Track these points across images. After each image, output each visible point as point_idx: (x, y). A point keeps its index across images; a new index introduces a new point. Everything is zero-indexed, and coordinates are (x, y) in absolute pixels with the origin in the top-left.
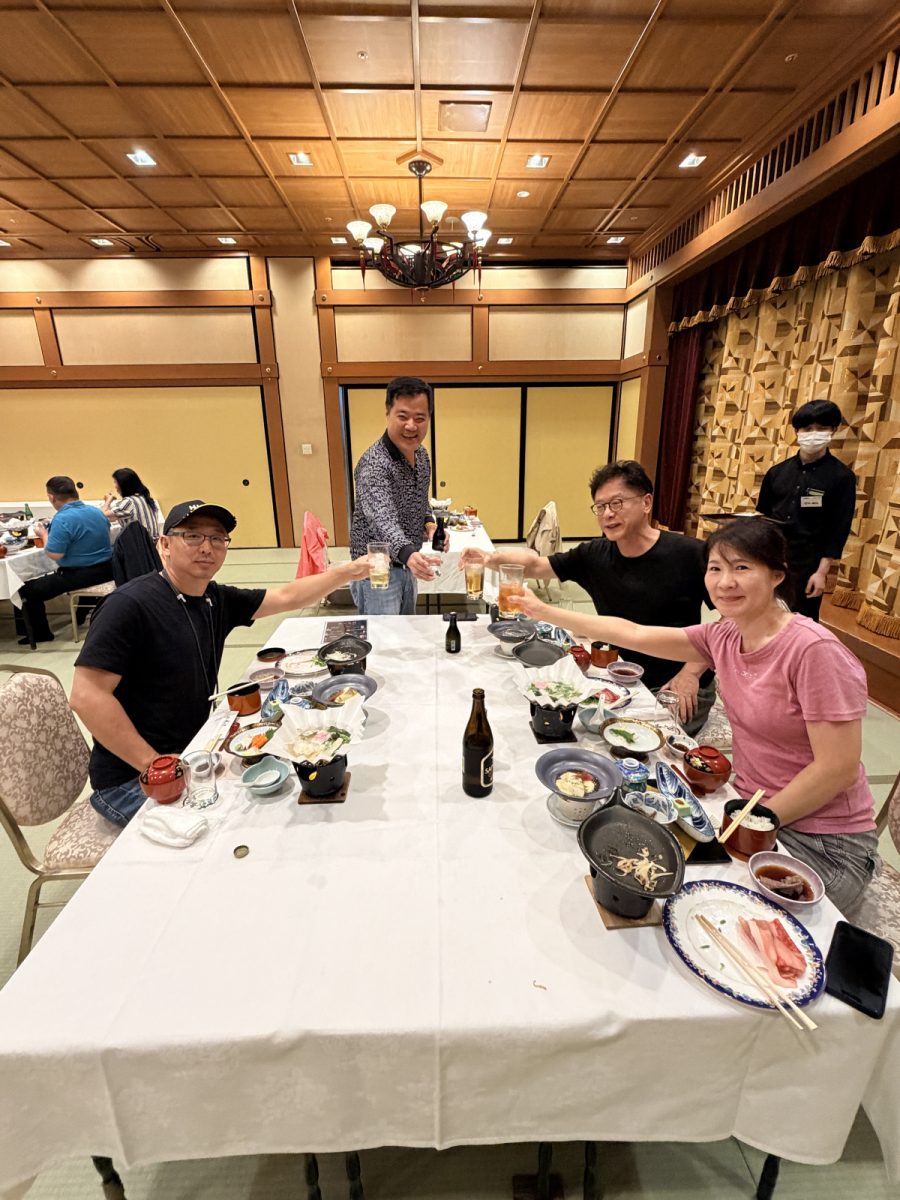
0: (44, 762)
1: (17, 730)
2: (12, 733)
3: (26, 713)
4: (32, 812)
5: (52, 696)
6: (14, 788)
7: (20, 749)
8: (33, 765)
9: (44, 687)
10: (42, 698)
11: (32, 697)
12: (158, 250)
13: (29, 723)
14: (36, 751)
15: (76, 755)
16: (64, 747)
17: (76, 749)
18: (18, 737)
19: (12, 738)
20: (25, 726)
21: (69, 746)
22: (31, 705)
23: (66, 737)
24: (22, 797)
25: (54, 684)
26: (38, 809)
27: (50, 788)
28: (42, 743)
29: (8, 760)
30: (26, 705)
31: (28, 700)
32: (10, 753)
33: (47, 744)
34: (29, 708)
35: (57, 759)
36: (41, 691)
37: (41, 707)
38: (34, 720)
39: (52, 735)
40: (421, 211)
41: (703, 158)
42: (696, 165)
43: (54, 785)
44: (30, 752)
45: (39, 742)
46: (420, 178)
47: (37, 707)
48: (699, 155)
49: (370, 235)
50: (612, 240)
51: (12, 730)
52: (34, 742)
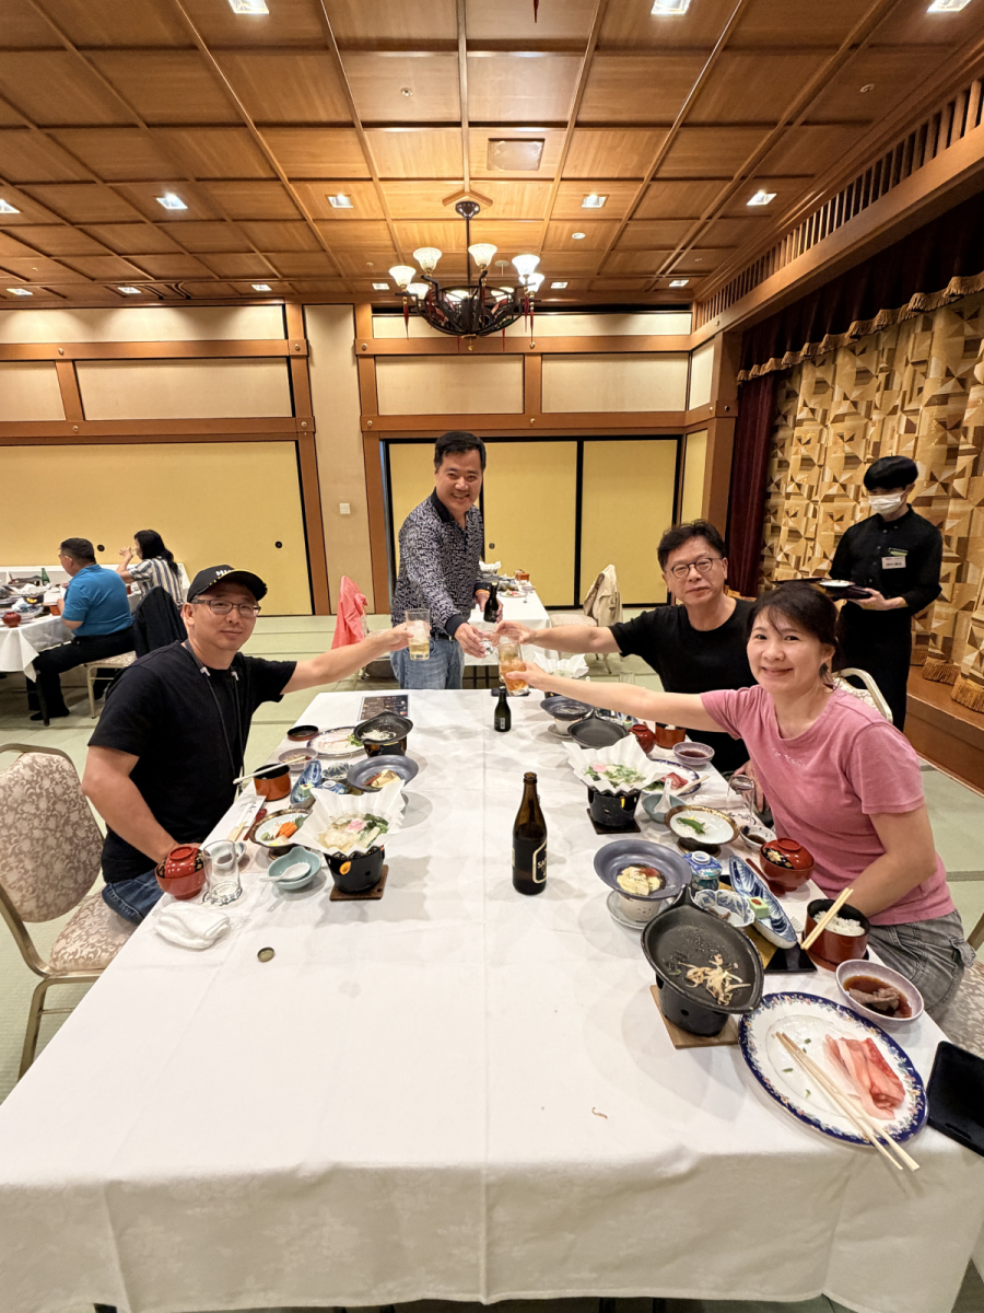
0: (53, 852)
1: (24, 816)
2: (19, 819)
3: (34, 797)
4: (38, 907)
5: (64, 778)
6: (19, 880)
7: (27, 836)
8: (40, 854)
9: (54, 768)
10: (53, 780)
11: (42, 779)
12: (188, 298)
13: (38, 809)
14: (45, 839)
15: (88, 844)
16: (75, 835)
17: (88, 837)
18: (25, 823)
19: (18, 824)
20: (33, 811)
21: (81, 833)
22: (41, 788)
23: (77, 823)
24: (27, 891)
25: (66, 765)
26: (45, 904)
27: (59, 881)
28: (51, 830)
29: (14, 848)
30: (35, 788)
31: (37, 782)
32: (16, 841)
33: (56, 831)
34: (38, 791)
35: (67, 848)
36: (52, 772)
37: (51, 790)
38: (43, 804)
39: (62, 822)
40: (469, 254)
41: (773, 195)
42: (765, 203)
43: (63, 877)
44: (38, 840)
45: (48, 829)
46: (468, 219)
47: (47, 790)
48: (769, 193)
49: (414, 280)
50: (675, 284)
51: (18, 816)
52: (43, 829)
